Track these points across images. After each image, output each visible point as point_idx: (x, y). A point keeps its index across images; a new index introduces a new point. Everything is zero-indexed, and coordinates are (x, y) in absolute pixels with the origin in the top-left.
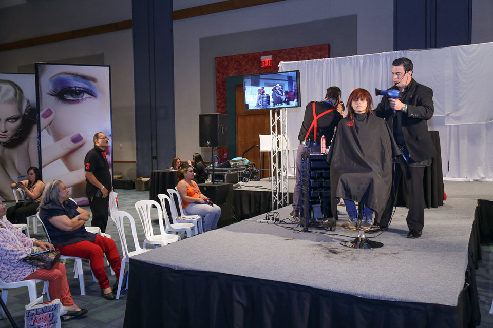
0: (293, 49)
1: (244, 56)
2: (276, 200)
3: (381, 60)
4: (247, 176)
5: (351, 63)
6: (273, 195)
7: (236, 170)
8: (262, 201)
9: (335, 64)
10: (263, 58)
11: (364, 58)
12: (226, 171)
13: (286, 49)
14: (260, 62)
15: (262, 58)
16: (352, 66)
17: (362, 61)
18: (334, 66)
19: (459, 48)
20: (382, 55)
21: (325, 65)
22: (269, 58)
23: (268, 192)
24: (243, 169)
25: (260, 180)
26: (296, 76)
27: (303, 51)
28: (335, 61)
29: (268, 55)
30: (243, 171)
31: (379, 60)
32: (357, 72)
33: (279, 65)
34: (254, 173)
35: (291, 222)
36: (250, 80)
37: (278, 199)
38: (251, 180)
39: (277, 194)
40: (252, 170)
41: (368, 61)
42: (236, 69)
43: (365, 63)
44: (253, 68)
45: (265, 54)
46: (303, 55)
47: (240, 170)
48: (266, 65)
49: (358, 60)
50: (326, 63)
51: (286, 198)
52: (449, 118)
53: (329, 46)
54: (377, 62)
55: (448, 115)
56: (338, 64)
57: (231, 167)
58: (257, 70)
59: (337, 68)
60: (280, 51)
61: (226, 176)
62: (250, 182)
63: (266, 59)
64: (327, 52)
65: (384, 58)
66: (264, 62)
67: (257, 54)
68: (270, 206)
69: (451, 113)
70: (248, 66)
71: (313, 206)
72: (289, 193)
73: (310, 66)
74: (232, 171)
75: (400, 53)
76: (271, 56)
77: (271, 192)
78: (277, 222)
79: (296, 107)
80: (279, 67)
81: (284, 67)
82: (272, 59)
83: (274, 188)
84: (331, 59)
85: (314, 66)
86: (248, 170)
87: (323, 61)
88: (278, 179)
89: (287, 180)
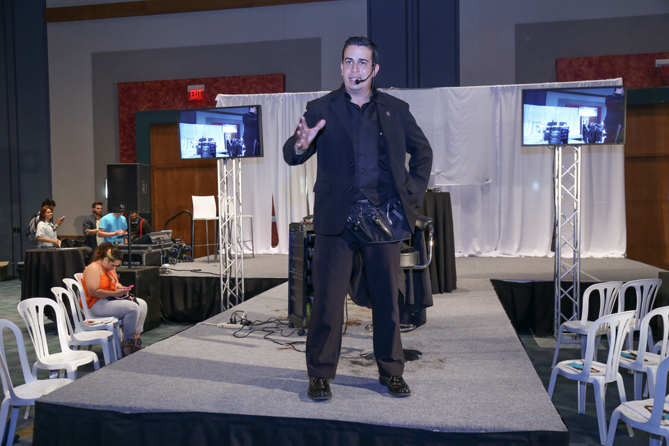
0: (234, 77)
1: (162, 83)
2: (226, 289)
4: (174, 255)
6: (222, 282)
7: (160, 247)
8: (204, 291)
9: (295, 102)
10: (191, 89)
12: (145, 248)
13: (224, 78)
14: (186, 93)
15: (189, 87)
18: (293, 103)
19: (450, 92)
21: (281, 102)
22: (199, 88)
23: (213, 278)
24: (170, 245)
25: (193, 261)
27: (249, 81)
28: (295, 97)
29: (199, 84)
30: (169, 248)
33: (217, 99)
34: (184, 251)
37: (228, 287)
38: (180, 262)
39: (228, 280)
40: (181, 246)
42: (150, 101)
44: (176, 100)
45: (194, 82)
46: (248, 87)
47: (165, 246)
48: (195, 97)
50: (282, 100)
51: (240, 285)
52: (439, 178)
53: (284, 76)
55: (438, 173)
56: (299, 102)
57: (152, 243)
58: (182, 104)
60: (216, 80)
61: (144, 256)
62: (178, 264)
63: (196, 90)
64: (281, 85)
66: (193, 93)
67: (182, 82)
68: (217, 298)
69: (442, 171)
70: (168, 98)
72: (245, 279)
74: (154, 248)
76: (203, 86)
77: (219, 279)
80: (216, 102)
81: (222, 100)
82: (203, 90)
83: (223, 273)
84: (290, 94)
85: (266, 102)
86: (175, 247)
87: (279, 97)
88: (228, 259)
89: (242, 261)
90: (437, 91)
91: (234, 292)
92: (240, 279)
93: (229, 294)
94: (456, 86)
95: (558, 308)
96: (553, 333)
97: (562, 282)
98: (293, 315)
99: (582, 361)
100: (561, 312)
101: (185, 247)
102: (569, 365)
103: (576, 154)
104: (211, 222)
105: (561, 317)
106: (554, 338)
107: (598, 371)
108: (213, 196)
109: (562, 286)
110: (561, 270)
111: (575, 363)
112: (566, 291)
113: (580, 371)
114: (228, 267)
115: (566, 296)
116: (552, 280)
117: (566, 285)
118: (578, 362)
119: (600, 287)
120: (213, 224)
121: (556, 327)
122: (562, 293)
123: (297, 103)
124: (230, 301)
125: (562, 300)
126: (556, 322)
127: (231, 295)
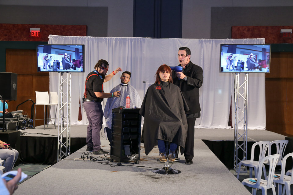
0: (58, 25)
1: (14, 25)
2: (60, 143)
3: (127, 42)
4: (24, 124)
5: (106, 42)
6: (59, 140)
7: (17, 120)
8: (47, 144)
9: (94, 42)
10: (32, 30)
11: (116, 40)
12: (9, 120)
13: (52, 25)
14: (29, 32)
15: (31, 29)
16: (106, 44)
17: (114, 42)
19: (177, 40)
20: (128, 38)
21: (86, 41)
22: (37, 30)
23: (52, 137)
24: (22, 119)
26: (82, 49)
27: (67, 28)
28: (94, 39)
29: (37, 28)
30: (21, 121)
31: (126, 42)
32: (110, 49)
33: (49, 37)
34: (29, 122)
35: (102, 159)
36: (43, 48)
38: (27, 128)
39: (61, 139)
40: (27, 119)
41: (118, 42)
42: (6, 35)
43: (116, 43)
44: (22, 36)
45: (34, 26)
46: (66, 31)
47: (20, 119)
48: (34, 35)
49: (111, 40)
50: (87, 40)
51: (69, 141)
53: (87, 27)
54: (125, 44)
56: (96, 42)
57: (13, 118)
58: (26, 38)
59: (95, 44)
60: (47, 26)
61: (8, 124)
62: (26, 130)
63: (35, 31)
64: (85, 32)
65: (130, 41)
66: (33, 32)
67: (26, 26)
68: (54, 148)
70: (17, 34)
71: (124, 146)
72: (71, 138)
73: (74, 41)
74: (14, 120)
75: (140, 38)
76: (39, 29)
77: (57, 138)
78: (91, 160)
79: (81, 72)
80: (49, 39)
81: (53, 39)
82: (40, 32)
83: (59, 135)
84: (92, 37)
85: (78, 41)
86: (25, 120)
87: (85, 38)
88: (62, 127)
89: (70, 128)
90: (171, 40)
91: (65, 145)
92: (68, 138)
93: (61, 146)
94: (180, 38)
95: (236, 155)
96: (234, 168)
97: (238, 141)
98: (112, 156)
99: (255, 179)
100: (238, 157)
101: (30, 120)
102: (249, 180)
103: (245, 77)
104: (47, 106)
105: (238, 159)
106: (234, 170)
107: (263, 183)
108: (48, 92)
109: (238, 143)
110: (238, 135)
112: (240, 146)
113: (255, 184)
114: (62, 132)
115: (240, 148)
116: (233, 140)
117: (240, 143)
118: (253, 179)
119: (260, 143)
120: (47, 107)
121: (235, 164)
122: (238, 147)
123: (95, 42)
124: (62, 150)
125: (238, 150)
126: (235, 162)
127: (63, 147)
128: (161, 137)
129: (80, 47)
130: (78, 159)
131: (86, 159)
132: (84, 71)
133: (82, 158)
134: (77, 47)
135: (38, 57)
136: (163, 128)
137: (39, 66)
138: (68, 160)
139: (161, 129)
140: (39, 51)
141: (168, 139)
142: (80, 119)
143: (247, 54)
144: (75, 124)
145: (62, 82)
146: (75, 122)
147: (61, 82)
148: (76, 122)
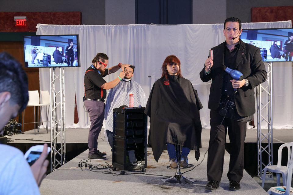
0: (47, 13)
3: (129, 30)
4: (10, 129)
5: (104, 31)
6: (52, 146)
9: (90, 31)
10: (17, 18)
11: (116, 28)
13: (40, 12)
14: (13, 21)
15: (16, 18)
16: (105, 33)
17: (113, 30)
18: (89, 31)
19: (187, 26)
20: (130, 26)
21: (81, 30)
22: (23, 19)
25: (23, 133)
27: (57, 16)
28: (90, 27)
29: (22, 16)
31: (127, 31)
32: (109, 39)
33: (37, 27)
34: (16, 127)
35: (102, 167)
36: (30, 39)
38: (14, 134)
40: (14, 123)
41: (118, 30)
43: (116, 31)
45: (19, 14)
46: (57, 19)
48: (20, 25)
49: (110, 29)
50: (82, 29)
51: (63, 148)
53: (81, 14)
54: (126, 32)
56: (93, 31)
58: (10, 29)
59: (92, 34)
60: (34, 14)
63: (20, 20)
64: (80, 19)
65: (131, 29)
66: (18, 21)
67: (10, 14)
71: (128, 151)
72: (66, 144)
73: (67, 30)
75: (144, 26)
76: (26, 17)
77: (50, 144)
78: (90, 169)
79: (76, 66)
80: (37, 29)
81: (42, 29)
82: (26, 20)
83: (52, 140)
84: (87, 26)
85: (71, 30)
86: (11, 124)
87: (79, 27)
88: (55, 131)
89: (65, 132)
90: (180, 26)
91: (60, 152)
92: (63, 144)
93: (55, 153)
94: (190, 24)
95: (260, 159)
96: (257, 174)
97: (262, 143)
99: (283, 187)
100: (262, 161)
101: (17, 124)
102: (276, 189)
103: (269, 67)
104: (37, 107)
105: (262, 165)
106: (258, 177)
108: (38, 91)
109: (262, 146)
110: (261, 136)
111: (280, 188)
112: (264, 148)
113: (284, 193)
114: (55, 137)
115: (264, 151)
116: (256, 142)
117: (264, 145)
118: (281, 188)
119: (288, 145)
120: (38, 109)
121: (259, 170)
122: (262, 149)
123: (92, 31)
124: (56, 158)
125: (262, 153)
126: (259, 167)
127: (57, 154)
128: (171, 140)
129: (74, 38)
130: (75, 168)
131: (84, 168)
132: (79, 65)
133: (79, 166)
134: (70, 37)
135: (26, 51)
136: (172, 130)
137: (26, 61)
138: (63, 169)
139: (171, 131)
140: (26, 43)
141: (179, 142)
142: (76, 121)
143: (270, 39)
144: (70, 127)
145: (54, 79)
146: (70, 125)
147: (52, 80)
148: (72, 125)
